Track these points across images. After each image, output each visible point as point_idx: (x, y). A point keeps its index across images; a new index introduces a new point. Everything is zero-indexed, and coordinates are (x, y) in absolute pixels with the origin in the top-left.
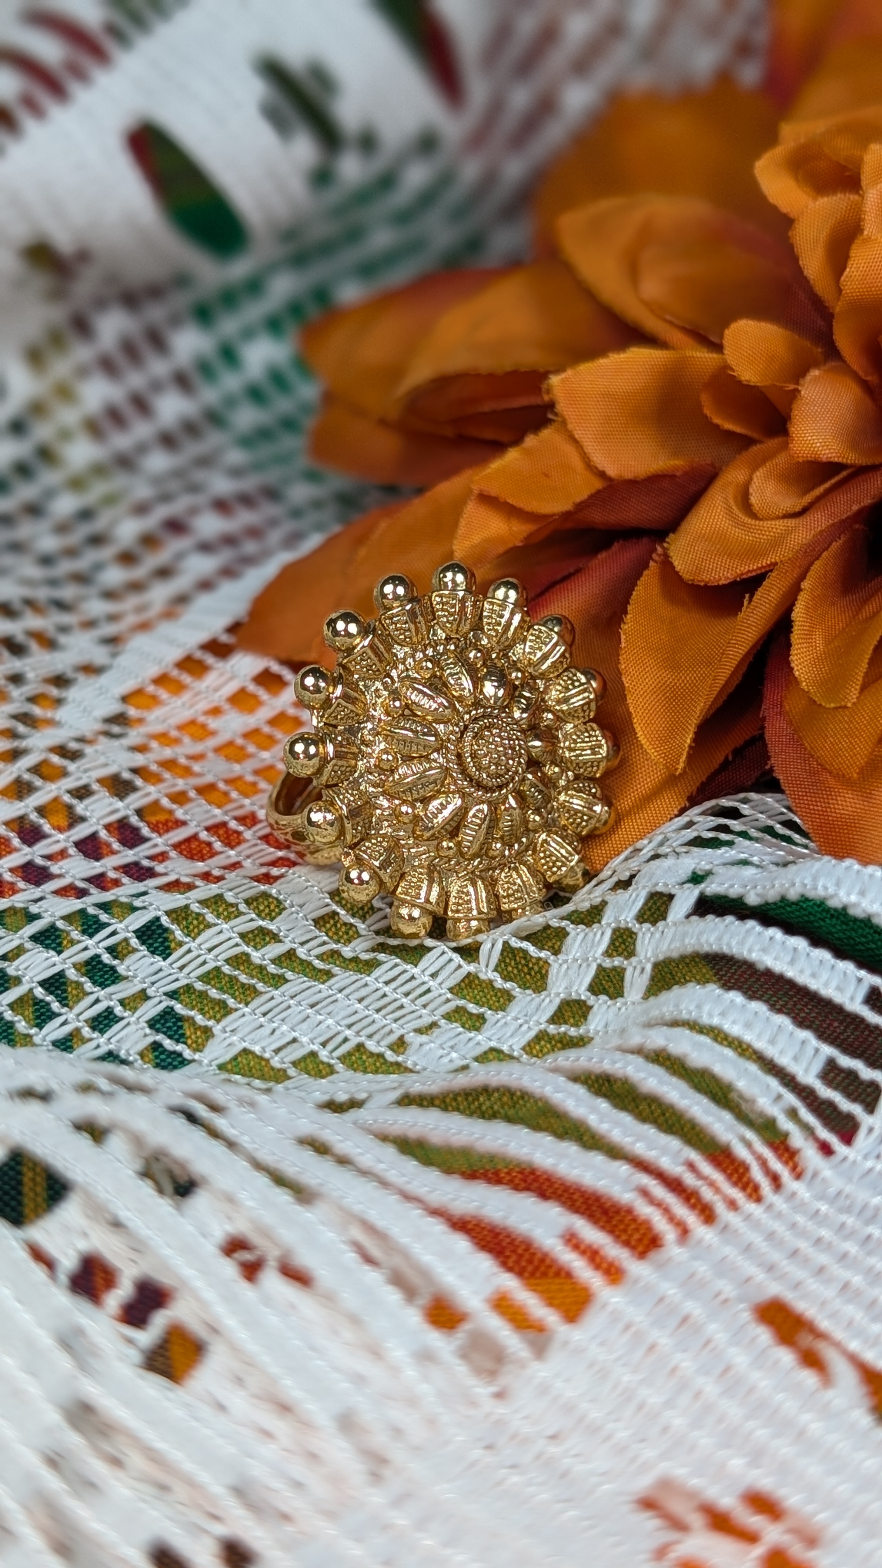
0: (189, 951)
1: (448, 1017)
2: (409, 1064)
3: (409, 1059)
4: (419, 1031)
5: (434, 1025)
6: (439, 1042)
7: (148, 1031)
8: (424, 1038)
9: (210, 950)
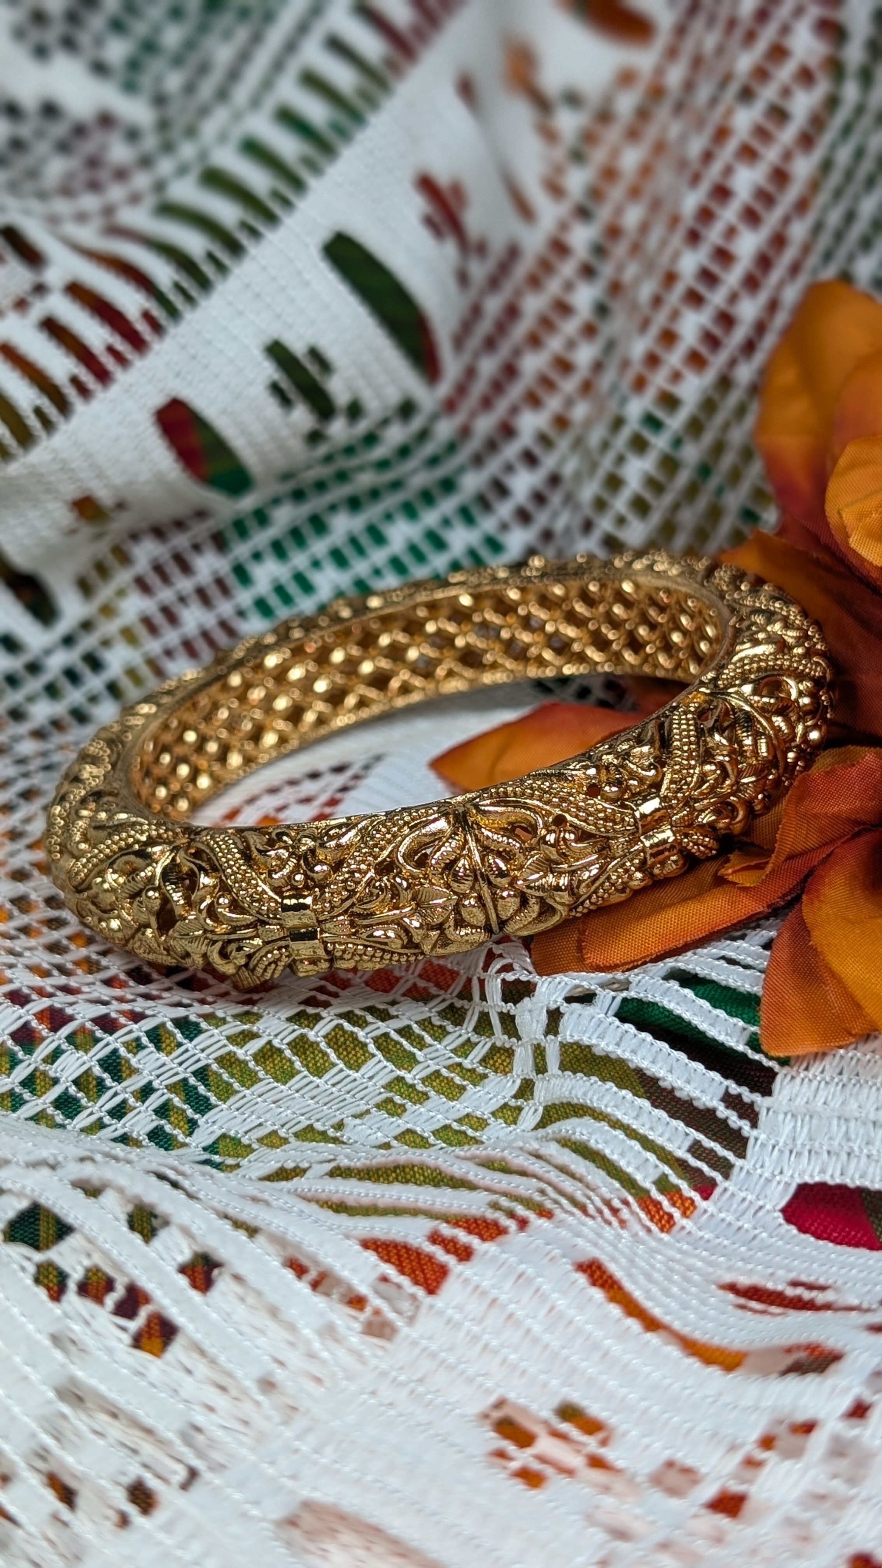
0: (187, 1051)
1: (378, 1106)
2: (345, 1139)
3: (345, 1135)
4: (355, 1116)
5: (368, 1112)
6: (369, 1124)
7: (154, 1117)
8: (358, 1121)
9: (203, 1051)
